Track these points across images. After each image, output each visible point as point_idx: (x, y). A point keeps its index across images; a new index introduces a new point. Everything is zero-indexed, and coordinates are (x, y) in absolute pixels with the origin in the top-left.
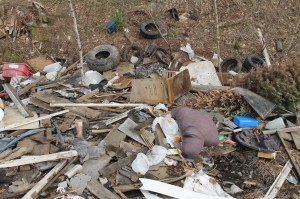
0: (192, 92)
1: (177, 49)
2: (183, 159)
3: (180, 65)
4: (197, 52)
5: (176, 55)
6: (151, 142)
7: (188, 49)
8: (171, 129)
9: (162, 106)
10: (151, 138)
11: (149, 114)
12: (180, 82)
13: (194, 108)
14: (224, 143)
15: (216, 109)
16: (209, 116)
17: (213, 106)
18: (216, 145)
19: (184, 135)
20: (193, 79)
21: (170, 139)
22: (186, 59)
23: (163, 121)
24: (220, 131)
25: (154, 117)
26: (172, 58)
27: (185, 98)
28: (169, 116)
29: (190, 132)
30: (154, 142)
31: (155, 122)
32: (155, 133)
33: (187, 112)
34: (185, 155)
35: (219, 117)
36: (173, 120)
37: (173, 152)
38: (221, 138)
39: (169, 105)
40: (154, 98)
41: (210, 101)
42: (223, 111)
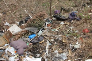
0: (13, 36)
1: (4, 25)
2: (20, 56)
4: (10, 24)
5: (4, 27)
6: (8, 57)
7: (7, 24)
8: (12, 50)
9: (6, 45)
11: (3, 49)
12: (8, 35)
13: (16, 40)
14: (29, 45)
15: (22, 37)
16: (22, 40)
17: (21, 37)
19: (17, 49)
20: (13, 32)
21: (13, 53)
22: (8, 27)
23: (8, 49)
24: (26, 42)
25: (5, 50)
26: (3, 29)
27: (12, 39)
28: (9, 47)
31: (6, 51)
32: (8, 54)
35: (24, 39)
36: (11, 47)
37: (16, 56)
38: (28, 44)
39: (8, 43)
40: (3, 43)
41: (19, 36)
42: (25, 37)
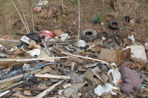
0: (131, 60)
1: (126, 37)
2: (120, 93)
3: (126, 45)
4: (137, 41)
5: (125, 40)
6: (106, 81)
7: (132, 38)
8: (117, 76)
9: (114, 64)
10: (106, 79)
11: (107, 66)
12: (126, 54)
13: (131, 68)
14: (144, 90)
15: (142, 71)
16: (138, 75)
17: (141, 70)
18: (139, 90)
19: (123, 81)
20: (132, 54)
21: (115, 81)
22: (130, 43)
23: (114, 72)
24: (143, 83)
25: (109, 69)
26: (123, 41)
27: (126, 62)
28: (117, 70)
29: (127, 80)
30: (107, 81)
31: (109, 72)
32: (109, 77)
33: (127, 70)
34: (122, 91)
35: (143, 76)
36: (119, 72)
37: (116, 88)
38: (143, 87)
39: (118, 64)
40: (111, 59)
41: (140, 66)
42: (146, 73)
